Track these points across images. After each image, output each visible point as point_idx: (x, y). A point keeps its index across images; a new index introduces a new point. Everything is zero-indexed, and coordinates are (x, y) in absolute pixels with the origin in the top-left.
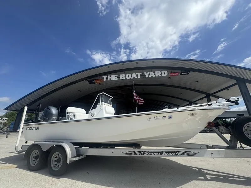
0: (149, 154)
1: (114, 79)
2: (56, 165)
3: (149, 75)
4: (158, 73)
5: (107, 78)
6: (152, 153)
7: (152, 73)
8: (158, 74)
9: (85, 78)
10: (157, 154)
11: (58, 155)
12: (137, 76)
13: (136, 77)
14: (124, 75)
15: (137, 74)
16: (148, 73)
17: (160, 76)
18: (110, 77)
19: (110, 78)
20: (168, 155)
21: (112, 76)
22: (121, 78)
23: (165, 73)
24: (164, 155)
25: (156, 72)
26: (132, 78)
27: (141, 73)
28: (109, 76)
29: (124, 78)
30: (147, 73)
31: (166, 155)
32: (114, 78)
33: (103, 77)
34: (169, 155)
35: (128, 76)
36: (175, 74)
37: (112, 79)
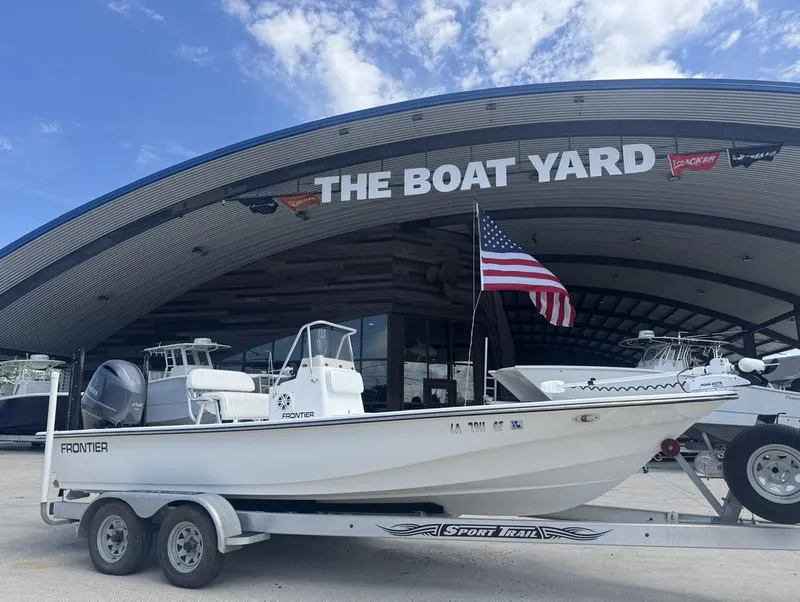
0: (459, 533)
1: (375, 194)
2: (183, 558)
3: (555, 169)
4: (604, 157)
5: (336, 190)
6: (469, 529)
7: (572, 155)
8: (604, 161)
9: (225, 188)
10: (483, 534)
11: (188, 530)
12: (491, 174)
13: (485, 184)
14: (424, 172)
15: (490, 164)
16: (552, 158)
17: (614, 171)
18: (354, 180)
19: (354, 187)
20: (514, 537)
21: (362, 177)
22: (409, 191)
23: (638, 159)
24: (504, 537)
25: (594, 154)
26: (466, 186)
27: (512, 161)
28: (346, 179)
29: (425, 189)
30: (543, 161)
31: (509, 537)
32: (371, 186)
33: (318, 181)
34: (519, 537)
35: (447, 179)
36: (698, 160)
37: (361, 196)
